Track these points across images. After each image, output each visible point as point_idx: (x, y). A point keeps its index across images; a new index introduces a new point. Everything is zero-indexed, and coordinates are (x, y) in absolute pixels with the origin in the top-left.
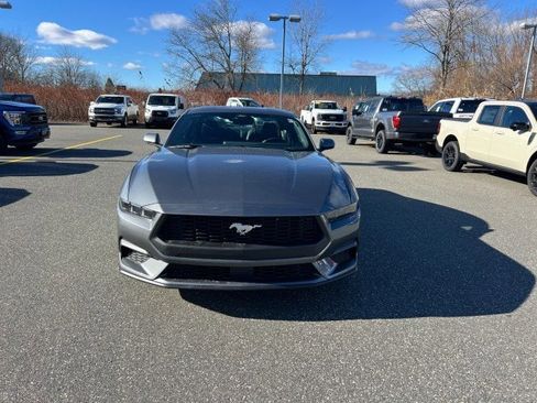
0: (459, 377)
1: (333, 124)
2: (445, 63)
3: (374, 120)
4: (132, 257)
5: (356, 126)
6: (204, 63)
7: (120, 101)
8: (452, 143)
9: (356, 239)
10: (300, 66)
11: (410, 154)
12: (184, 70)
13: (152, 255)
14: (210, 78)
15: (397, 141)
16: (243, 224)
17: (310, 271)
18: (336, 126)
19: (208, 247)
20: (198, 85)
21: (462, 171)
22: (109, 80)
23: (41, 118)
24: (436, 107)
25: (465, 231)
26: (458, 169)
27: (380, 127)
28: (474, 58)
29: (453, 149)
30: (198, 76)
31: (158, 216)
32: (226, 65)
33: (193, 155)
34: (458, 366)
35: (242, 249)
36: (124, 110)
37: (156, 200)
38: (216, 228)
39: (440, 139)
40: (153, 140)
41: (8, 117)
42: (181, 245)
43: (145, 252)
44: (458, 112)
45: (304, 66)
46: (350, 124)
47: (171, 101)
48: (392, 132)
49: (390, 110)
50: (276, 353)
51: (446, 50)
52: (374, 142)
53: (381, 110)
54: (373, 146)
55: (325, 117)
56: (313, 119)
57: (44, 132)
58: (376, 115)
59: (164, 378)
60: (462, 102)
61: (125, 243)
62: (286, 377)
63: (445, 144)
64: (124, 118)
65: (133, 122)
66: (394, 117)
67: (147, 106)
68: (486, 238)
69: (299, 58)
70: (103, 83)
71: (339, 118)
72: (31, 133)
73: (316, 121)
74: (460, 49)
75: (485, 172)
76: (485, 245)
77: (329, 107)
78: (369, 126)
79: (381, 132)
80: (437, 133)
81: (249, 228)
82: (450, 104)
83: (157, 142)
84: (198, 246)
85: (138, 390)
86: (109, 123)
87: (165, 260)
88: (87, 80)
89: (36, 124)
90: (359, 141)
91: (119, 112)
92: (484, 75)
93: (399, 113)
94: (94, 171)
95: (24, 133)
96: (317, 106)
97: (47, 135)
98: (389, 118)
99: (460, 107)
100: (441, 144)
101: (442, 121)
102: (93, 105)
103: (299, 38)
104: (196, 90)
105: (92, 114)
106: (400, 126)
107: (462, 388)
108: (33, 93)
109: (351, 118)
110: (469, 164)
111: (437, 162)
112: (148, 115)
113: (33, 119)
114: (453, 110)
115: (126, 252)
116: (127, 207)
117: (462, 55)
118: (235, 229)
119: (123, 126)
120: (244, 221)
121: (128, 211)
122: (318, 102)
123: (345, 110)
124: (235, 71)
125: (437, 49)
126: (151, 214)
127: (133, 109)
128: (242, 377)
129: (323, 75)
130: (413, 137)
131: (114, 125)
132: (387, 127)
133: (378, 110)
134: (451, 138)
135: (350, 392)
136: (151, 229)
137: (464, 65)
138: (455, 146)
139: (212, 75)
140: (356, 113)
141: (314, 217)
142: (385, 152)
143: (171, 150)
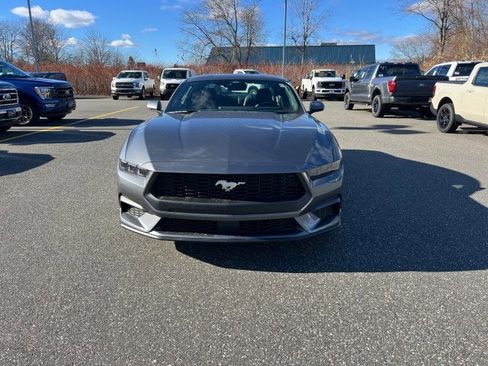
0: (439, 333)
1: (332, 91)
2: (444, 30)
3: (370, 85)
4: (130, 212)
5: (354, 92)
6: (213, 39)
7: (138, 75)
8: (447, 105)
9: (339, 196)
10: (302, 39)
11: (406, 117)
12: (196, 47)
13: (146, 210)
14: (218, 53)
15: (393, 105)
16: (229, 181)
17: (293, 226)
18: (334, 92)
19: (196, 203)
20: (208, 59)
21: (457, 132)
22: (131, 59)
23: (67, 92)
24: (433, 71)
25: (455, 189)
26: (452, 130)
27: (377, 92)
28: (472, 24)
29: (448, 111)
30: (208, 51)
31: (151, 174)
32: (233, 40)
33: (187, 119)
34: (439, 322)
35: (227, 204)
36: (141, 84)
37: (149, 160)
38: (203, 185)
39: (435, 102)
40: (156, 107)
41: (39, 92)
42: (171, 201)
43: (141, 207)
44: (454, 75)
45: (305, 38)
46: (347, 91)
47: (183, 74)
48: (387, 97)
49: (386, 75)
50: (258, 304)
51: (445, 16)
52: (370, 107)
53: (377, 76)
54: (370, 110)
55: (325, 85)
56: (313, 87)
57: (71, 105)
58: (373, 81)
59: (151, 324)
60: (459, 65)
61: (124, 199)
62: (265, 327)
63: (440, 106)
64: (142, 91)
65: (150, 95)
66: (390, 82)
67: (162, 80)
68: (476, 197)
69: (301, 31)
70: (126, 61)
71: (338, 85)
72: (59, 106)
73: (316, 89)
74: (459, 16)
75: (480, 133)
76: (475, 203)
77: (329, 75)
78: (366, 91)
79: (377, 97)
80: (432, 96)
81: (233, 185)
82: (447, 68)
83: (159, 108)
84: (186, 201)
85: (126, 335)
86: (129, 96)
87: (158, 215)
88: (112, 58)
89: (64, 97)
90: (356, 106)
91: (137, 86)
92: (483, 40)
93: (395, 78)
94: (112, 138)
95: (53, 106)
96: (317, 75)
97: (74, 107)
98: (385, 83)
99: (456, 70)
100: (436, 106)
101: (438, 85)
102: (115, 80)
103: (300, 11)
104: (207, 64)
105: (114, 89)
106: (395, 90)
107: (441, 343)
108: (65, 71)
109: (349, 85)
110: (464, 126)
111: (432, 125)
112: (163, 88)
113: (60, 93)
114: (450, 74)
115: (125, 207)
116: (125, 166)
117: (461, 22)
118: (220, 186)
119: (141, 98)
120: (229, 178)
121: (126, 170)
122: (318, 71)
123: (344, 77)
124: (242, 45)
125: (436, 16)
126: (145, 172)
127: (149, 83)
128: (223, 326)
129: (324, 46)
130: (408, 101)
131: (133, 97)
132: (382, 92)
133: (374, 76)
134: (446, 100)
135: (327, 343)
136: (144, 186)
137: (462, 30)
138: (450, 109)
139: (220, 49)
140: (353, 79)
141: (295, 174)
142: (381, 116)
143: (171, 115)
